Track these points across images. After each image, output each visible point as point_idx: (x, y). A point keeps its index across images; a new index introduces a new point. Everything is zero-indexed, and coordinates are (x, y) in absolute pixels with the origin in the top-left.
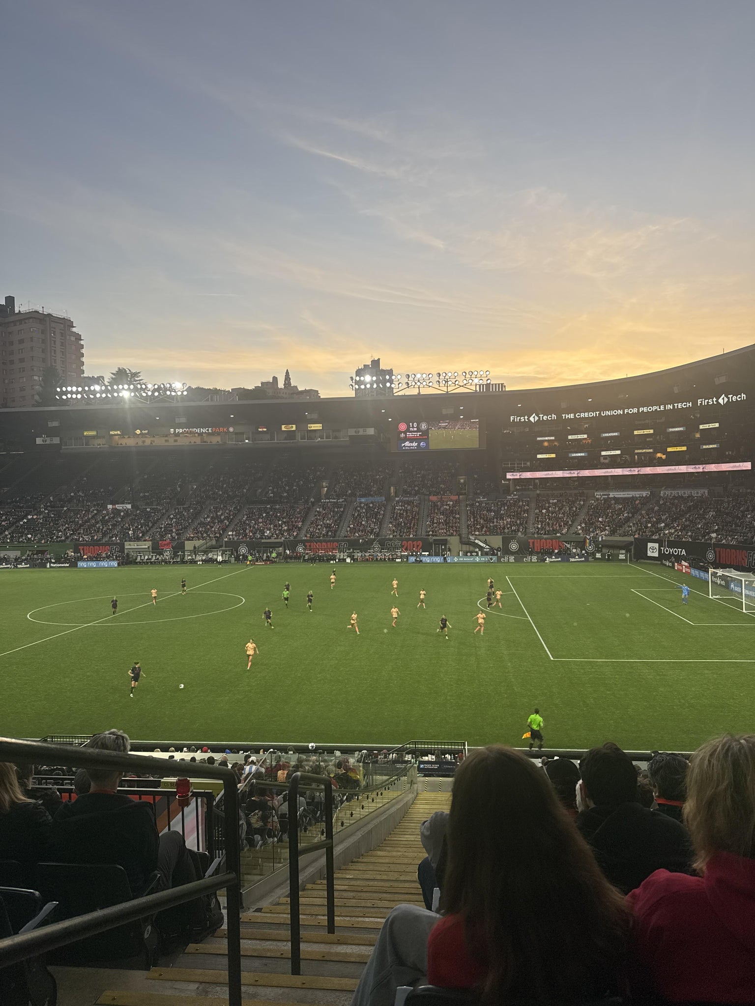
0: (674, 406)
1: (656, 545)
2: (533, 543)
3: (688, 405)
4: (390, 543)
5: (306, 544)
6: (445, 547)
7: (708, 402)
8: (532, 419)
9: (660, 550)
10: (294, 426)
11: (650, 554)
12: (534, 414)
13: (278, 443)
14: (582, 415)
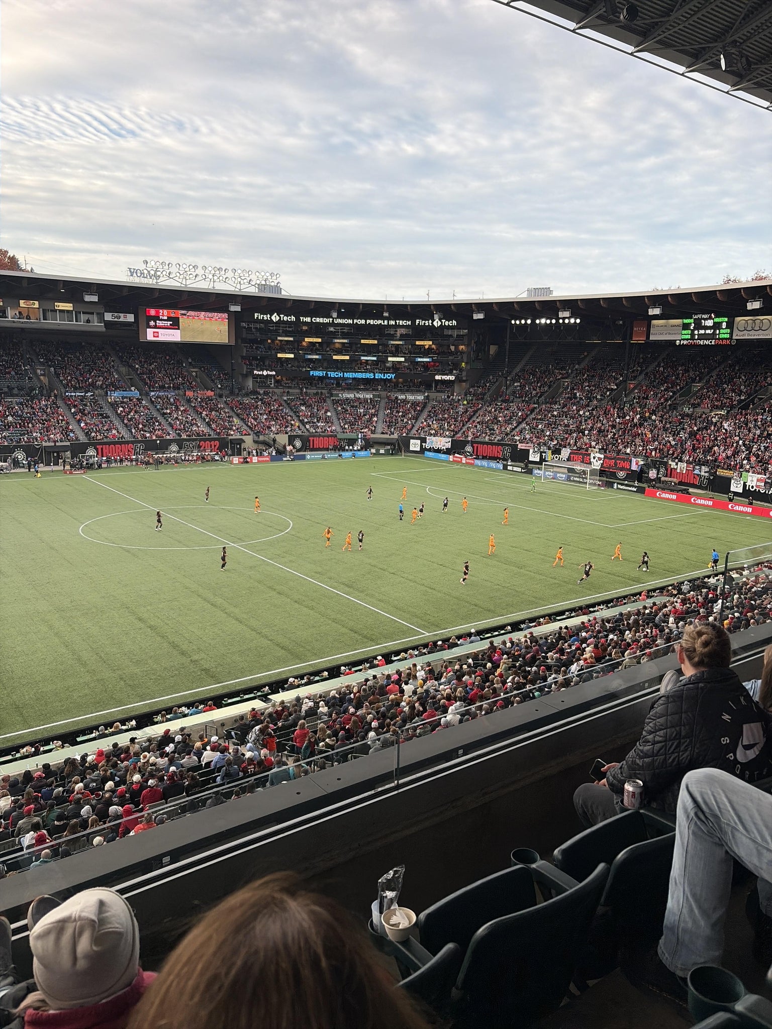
0: (396, 323)
1: (419, 442)
2: (313, 440)
3: (408, 323)
4: (188, 444)
5: (98, 447)
6: (240, 446)
7: (425, 323)
8: (273, 318)
9: (421, 446)
10: (36, 302)
11: (412, 448)
12: (276, 314)
13: (14, 322)
14: (318, 320)
